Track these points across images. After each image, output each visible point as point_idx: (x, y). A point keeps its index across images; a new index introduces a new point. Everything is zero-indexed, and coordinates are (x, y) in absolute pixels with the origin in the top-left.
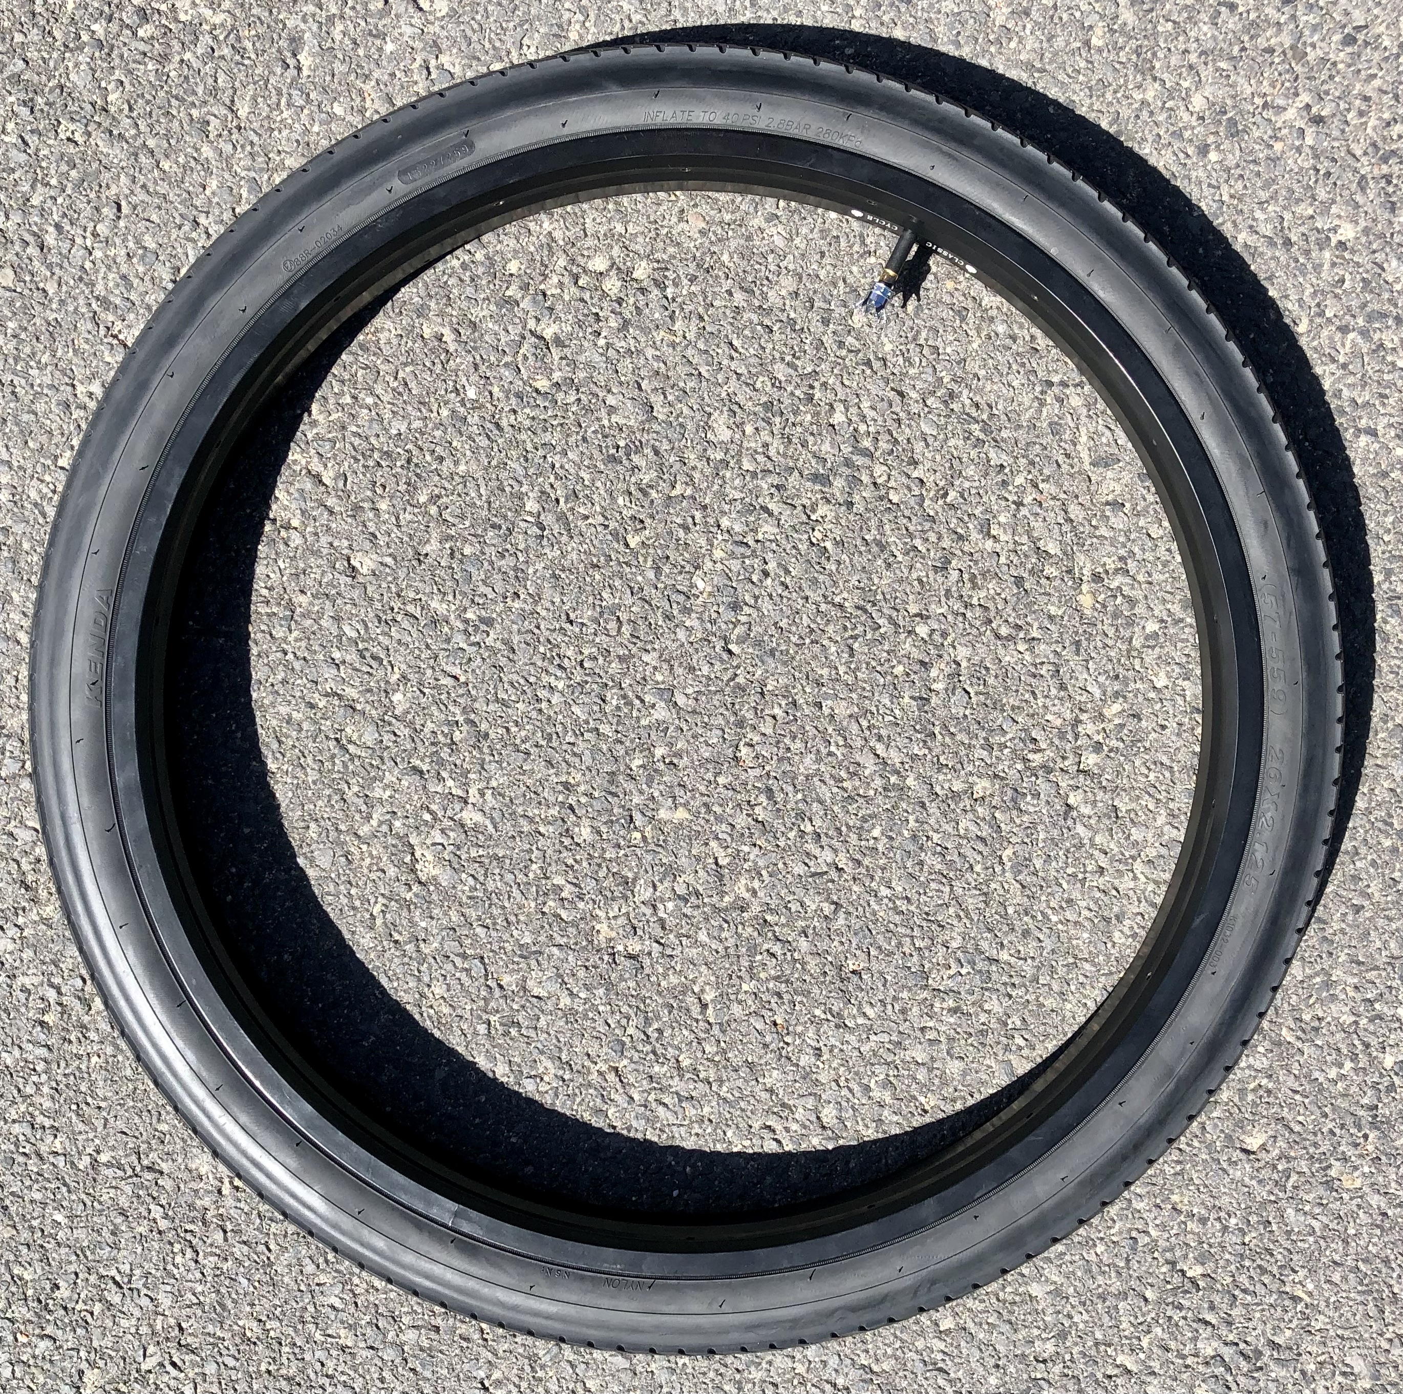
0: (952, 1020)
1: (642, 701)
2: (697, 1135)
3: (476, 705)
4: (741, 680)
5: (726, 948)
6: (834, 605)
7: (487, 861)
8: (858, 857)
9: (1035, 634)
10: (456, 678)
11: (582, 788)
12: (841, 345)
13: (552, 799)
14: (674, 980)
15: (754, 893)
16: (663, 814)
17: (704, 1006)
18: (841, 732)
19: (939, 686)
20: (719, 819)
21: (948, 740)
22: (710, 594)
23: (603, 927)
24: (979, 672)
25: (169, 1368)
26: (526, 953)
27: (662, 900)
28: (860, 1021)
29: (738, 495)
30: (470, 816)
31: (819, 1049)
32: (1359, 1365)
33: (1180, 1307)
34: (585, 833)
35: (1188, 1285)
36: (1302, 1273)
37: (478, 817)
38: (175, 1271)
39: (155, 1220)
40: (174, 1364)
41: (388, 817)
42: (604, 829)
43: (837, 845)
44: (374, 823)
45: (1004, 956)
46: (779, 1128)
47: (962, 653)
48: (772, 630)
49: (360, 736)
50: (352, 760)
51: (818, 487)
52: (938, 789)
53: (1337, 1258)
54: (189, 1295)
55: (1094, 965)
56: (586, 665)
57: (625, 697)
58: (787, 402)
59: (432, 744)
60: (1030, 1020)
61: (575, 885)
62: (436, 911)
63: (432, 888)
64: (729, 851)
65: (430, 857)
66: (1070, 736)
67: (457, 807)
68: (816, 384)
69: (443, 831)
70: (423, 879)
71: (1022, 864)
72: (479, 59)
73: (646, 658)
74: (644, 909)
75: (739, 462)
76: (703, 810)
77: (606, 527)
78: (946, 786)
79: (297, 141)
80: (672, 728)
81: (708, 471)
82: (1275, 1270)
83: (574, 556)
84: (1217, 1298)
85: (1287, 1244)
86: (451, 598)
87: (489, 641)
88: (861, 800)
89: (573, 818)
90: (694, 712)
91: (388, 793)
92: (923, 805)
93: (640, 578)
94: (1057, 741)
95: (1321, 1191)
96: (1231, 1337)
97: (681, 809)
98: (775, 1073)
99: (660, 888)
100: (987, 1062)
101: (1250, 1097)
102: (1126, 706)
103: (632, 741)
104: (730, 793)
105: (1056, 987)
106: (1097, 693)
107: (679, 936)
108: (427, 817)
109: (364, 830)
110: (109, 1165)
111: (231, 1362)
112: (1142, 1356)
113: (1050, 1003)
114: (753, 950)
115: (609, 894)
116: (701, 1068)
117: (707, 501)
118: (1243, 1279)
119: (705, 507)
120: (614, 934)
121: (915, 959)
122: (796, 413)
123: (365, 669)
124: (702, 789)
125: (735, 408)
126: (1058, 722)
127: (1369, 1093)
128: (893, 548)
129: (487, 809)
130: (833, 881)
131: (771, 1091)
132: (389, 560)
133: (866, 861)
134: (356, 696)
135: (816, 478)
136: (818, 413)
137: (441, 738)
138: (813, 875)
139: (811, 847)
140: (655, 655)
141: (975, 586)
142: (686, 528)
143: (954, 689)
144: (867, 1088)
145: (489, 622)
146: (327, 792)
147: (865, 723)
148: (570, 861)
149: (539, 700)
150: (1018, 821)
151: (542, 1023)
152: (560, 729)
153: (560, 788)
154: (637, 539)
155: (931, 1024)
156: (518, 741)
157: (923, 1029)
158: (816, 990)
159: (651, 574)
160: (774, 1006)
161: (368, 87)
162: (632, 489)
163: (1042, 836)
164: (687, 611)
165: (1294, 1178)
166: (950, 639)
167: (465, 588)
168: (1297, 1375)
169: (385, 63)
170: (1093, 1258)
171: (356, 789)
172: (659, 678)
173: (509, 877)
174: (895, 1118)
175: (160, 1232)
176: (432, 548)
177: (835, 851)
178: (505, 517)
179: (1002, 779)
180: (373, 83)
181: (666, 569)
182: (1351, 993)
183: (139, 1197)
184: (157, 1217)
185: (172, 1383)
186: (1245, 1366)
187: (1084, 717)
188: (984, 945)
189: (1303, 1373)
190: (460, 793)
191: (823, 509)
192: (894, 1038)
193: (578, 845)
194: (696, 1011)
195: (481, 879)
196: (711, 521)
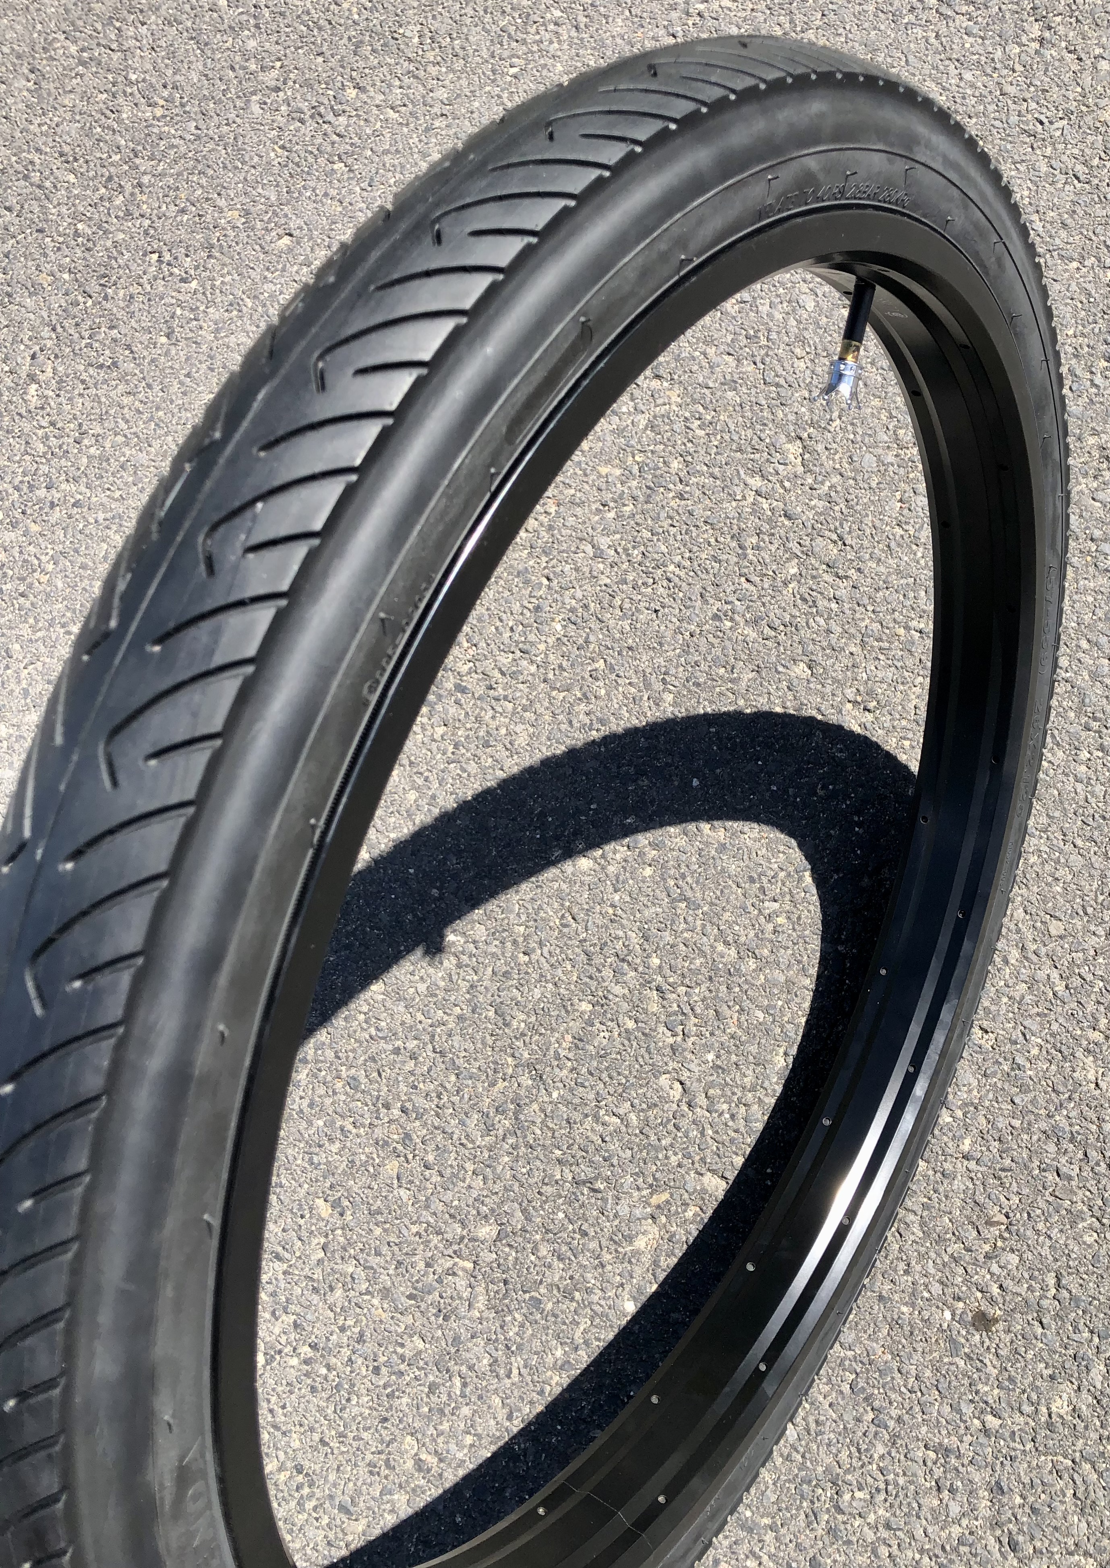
1: (616, 551)
3: (736, 560)
4: (544, 559)
7: (749, 449)
10: (748, 580)
11: (671, 495)
12: (426, 779)
13: (694, 488)
16: (618, 472)
22: (553, 620)
23: (675, 399)
25: (1045, 120)
26: (733, 385)
27: (629, 413)
29: (521, 686)
30: (756, 482)
32: (256, 109)
33: (352, 144)
34: (675, 465)
35: (344, 157)
36: (275, 163)
37: (750, 481)
38: (1030, 185)
39: (1041, 220)
40: (1042, 123)
41: (816, 487)
42: (661, 465)
44: (828, 484)
48: (515, 590)
49: (827, 545)
50: (836, 529)
51: (464, 684)
53: (253, 171)
54: (1022, 169)
56: (651, 581)
57: (628, 555)
58: (472, 746)
59: (773, 535)
61: (688, 428)
62: (791, 417)
63: (793, 434)
65: (791, 457)
67: (764, 489)
68: (450, 755)
69: (778, 473)
70: (798, 441)
72: (643, 1034)
73: (608, 581)
74: (643, 408)
75: (515, 709)
76: (588, 472)
77: (617, 676)
79: (796, 996)
80: (599, 530)
81: (538, 705)
82: (291, 165)
83: (644, 658)
84: (329, 149)
85: (279, 179)
86: (740, 637)
87: (718, 605)
89: (682, 474)
90: (581, 540)
91: (813, 503)
93: (601, 636)
95: (252, 209)
96: (326, 126)
97: (604, 474)
99: (629, 422)
101: (280, 267)
103: (628, 523)
104: (567, 481)
108: (787, 484)
109: (836, 479)
110: (1072, 260)
111: (997, 123)
112: (382, 117)
115: (666, 420)
117: (542, 685)
118: (311, 159)
119: (545, 681)
120: (668, 393)
122: (467, 737)
123: (814, 594)
124: (586, 487)
125: (509, 746)
127: (210, 266)
129: (742, 485)
132: (780, 669)
134: (825, 575)
135: (463, 690)
136: (453, 735)
137: (767, 539)
140: (602, 583)
142: (560, 666)
145: (716, 617)
146: (859, 508)
148: (689, 445)
149: (690, 559)
151: (730, 338)
152: (679, 537)
153: (686, 496)
154: (597, 665)
156: (711, 531)
159: (592, 638)
161: (732, 1030)
162: (594, 700)
164: (572, 610)
165: (266, 219)
167: (727, 643)
168: (292, 104)
169: (717, 1045)
170: (398, 176)
172: (601, 566)
173: (736, 438)
175: (1038, 212)
176: (748, 676)
178: (689, 691)
180: (728, 1031)
181: (581, 641)
182: (205, 325)
183: (1050, 237)
184: (1038, 223)
185: (1044, 110)
186: (322, 109)
189: (289, 105)
190: (759, 498)
191: (465, 669)
193: (681, 456)
195: (755, 437)
196: (542, 670)
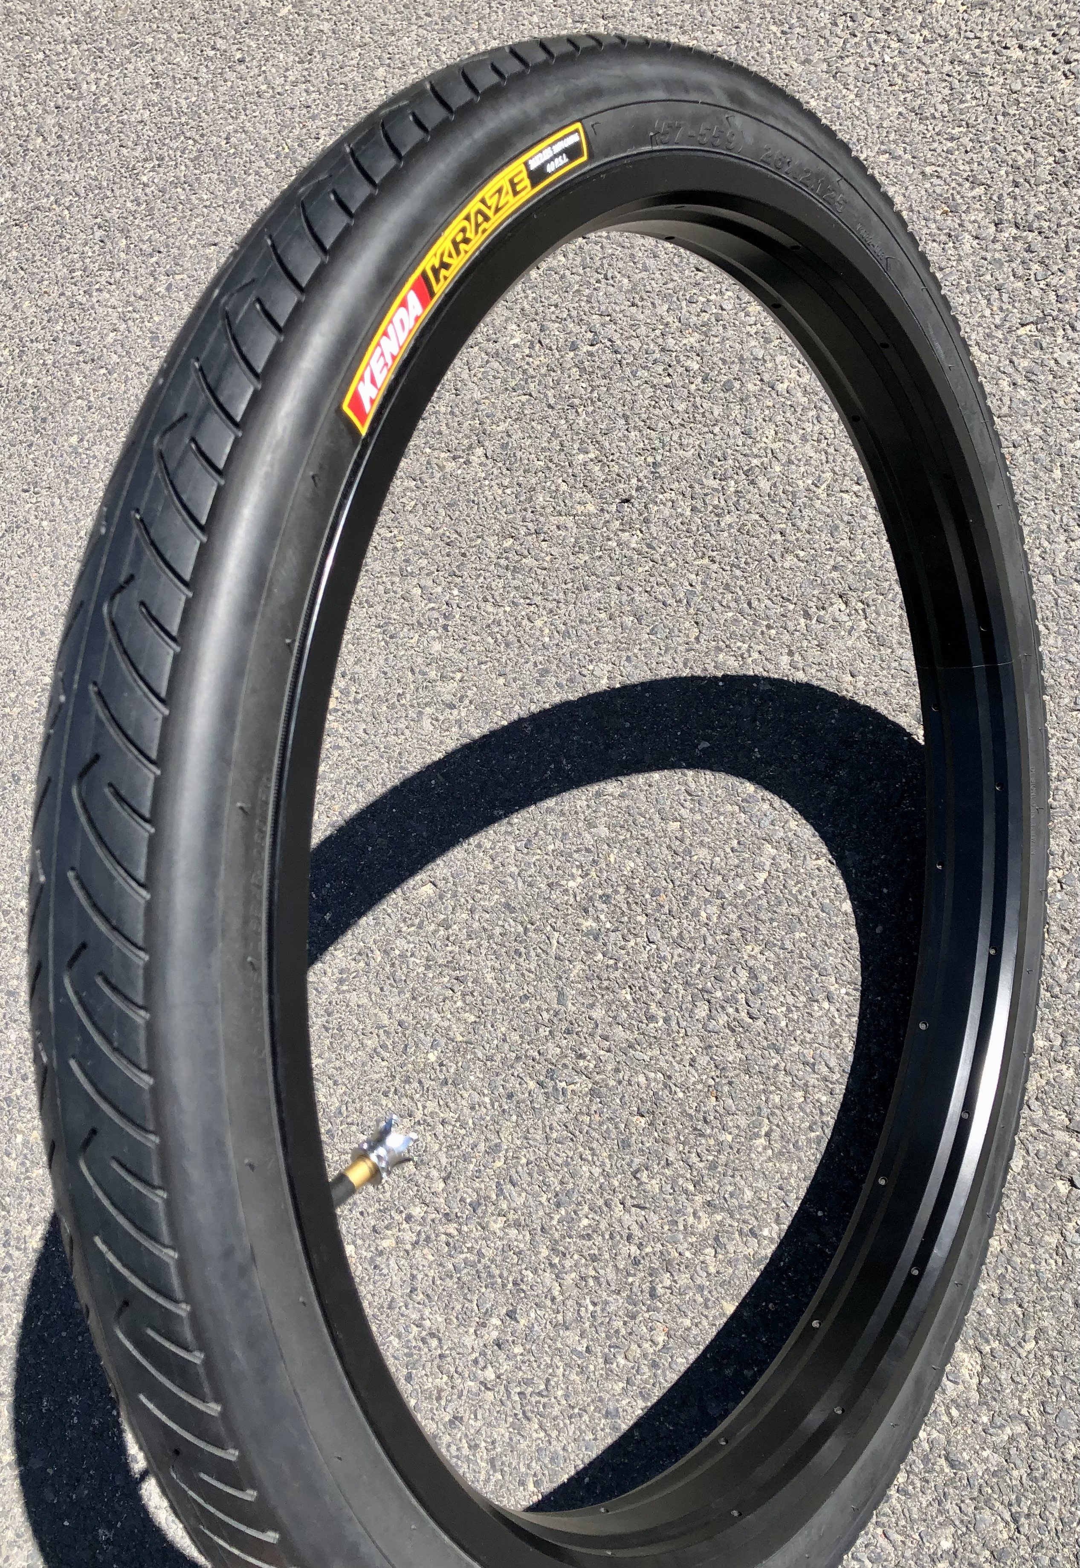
0: (585, 1050)
2: (809, 1032)
5: (733, 1176)
6: (545, 1431)
8: (605, 1209)
9: (415, 1329)
14: (785, 1168)
15: (695, 1214)
17: (767, 1135)
18: (579, 1319)
19: (495, 1321)
20: (701, 1288)
21: (505, 1274)
24: (464, 1319)
28: (652, 1075)
31: (690, 1065)
41: (992, 1431)
43: (616, 1225)
44: (1008, 1431)
45: (532, 1085)
46: (744, 1015)
47: (469, 1340)
49: (995, 1523)
50: (1010, 1504)
52: (528, 1237)
55: (475, 1053)
60: (533, 1029)
63: (971, 1342)
64: (702, 1258)
65: (965, 1372)
66: (423, 1236)
70: (977, 1354)
71: (492, 1150)
76: (710, 1304)
78: (520, 1237)
88: (586, 1254)
91: (985, 1454)
92: (543, 1228)
94: (433, 1236)
98: (730, 1059)
100: (573, 1009)
102: (378, 1241)
104: (684, 1308)
105: (506, 1047)
106: (392, 1262)
107: (768, 1203)
113: (515, 1037)
114: (713, 1166)
116: (789, 1086)
121: (594, 1108)
126: (426, 1251)
128: (485, 1457)
130: (631, 1197)
131: (739, 1046)
133: (601, 1202)
138: (643, 1208)
139: (637, 1232)
141: (440, 1390)
143: (485, 1313)
144: (666, 1020)
147: (560, 1317)
150: (483, 1186)
155: (602, 1052)
157: (609, 1051)
158: (676, 1114)
160: (712, 1114)
163: (472, 1166)
166: (474, 1356)
171: (1015, 1473)
174: (653, 990)
177: (620, 1221)
179: (480, 1224)
187: (409, 1247)
188: (541, 1099)
192: (632, 1052)
194: (776, 1135)
